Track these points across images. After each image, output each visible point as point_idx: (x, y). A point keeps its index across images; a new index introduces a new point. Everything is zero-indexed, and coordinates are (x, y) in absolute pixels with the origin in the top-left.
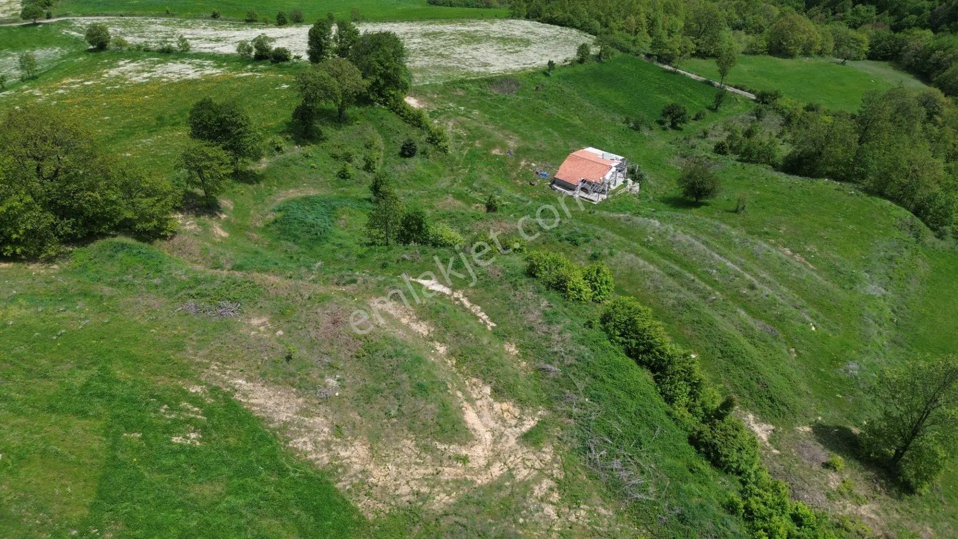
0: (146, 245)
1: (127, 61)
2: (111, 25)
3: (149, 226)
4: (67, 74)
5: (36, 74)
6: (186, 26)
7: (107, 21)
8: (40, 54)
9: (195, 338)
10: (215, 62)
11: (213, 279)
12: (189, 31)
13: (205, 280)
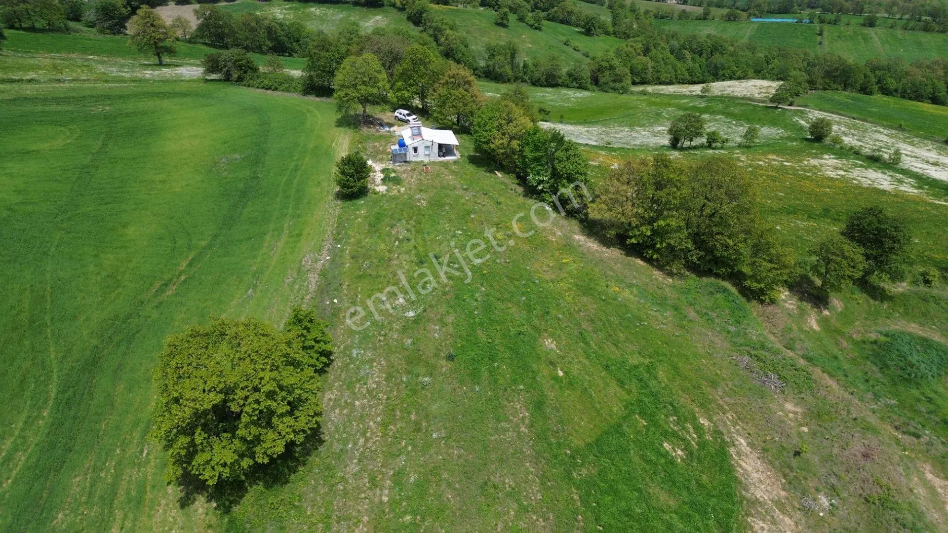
0: (743, 300)
1: (832, 157)
2: (839, 123)
3: (756, 286)
4: (774, 152)
5: (752, 144)
6: (911, 144)
7: (837, 119)
8: (765, 131)
9: (730, 386)
10: (918, 183)
11: (777, 353)
12: (910, 148)
13: (769, 350)
